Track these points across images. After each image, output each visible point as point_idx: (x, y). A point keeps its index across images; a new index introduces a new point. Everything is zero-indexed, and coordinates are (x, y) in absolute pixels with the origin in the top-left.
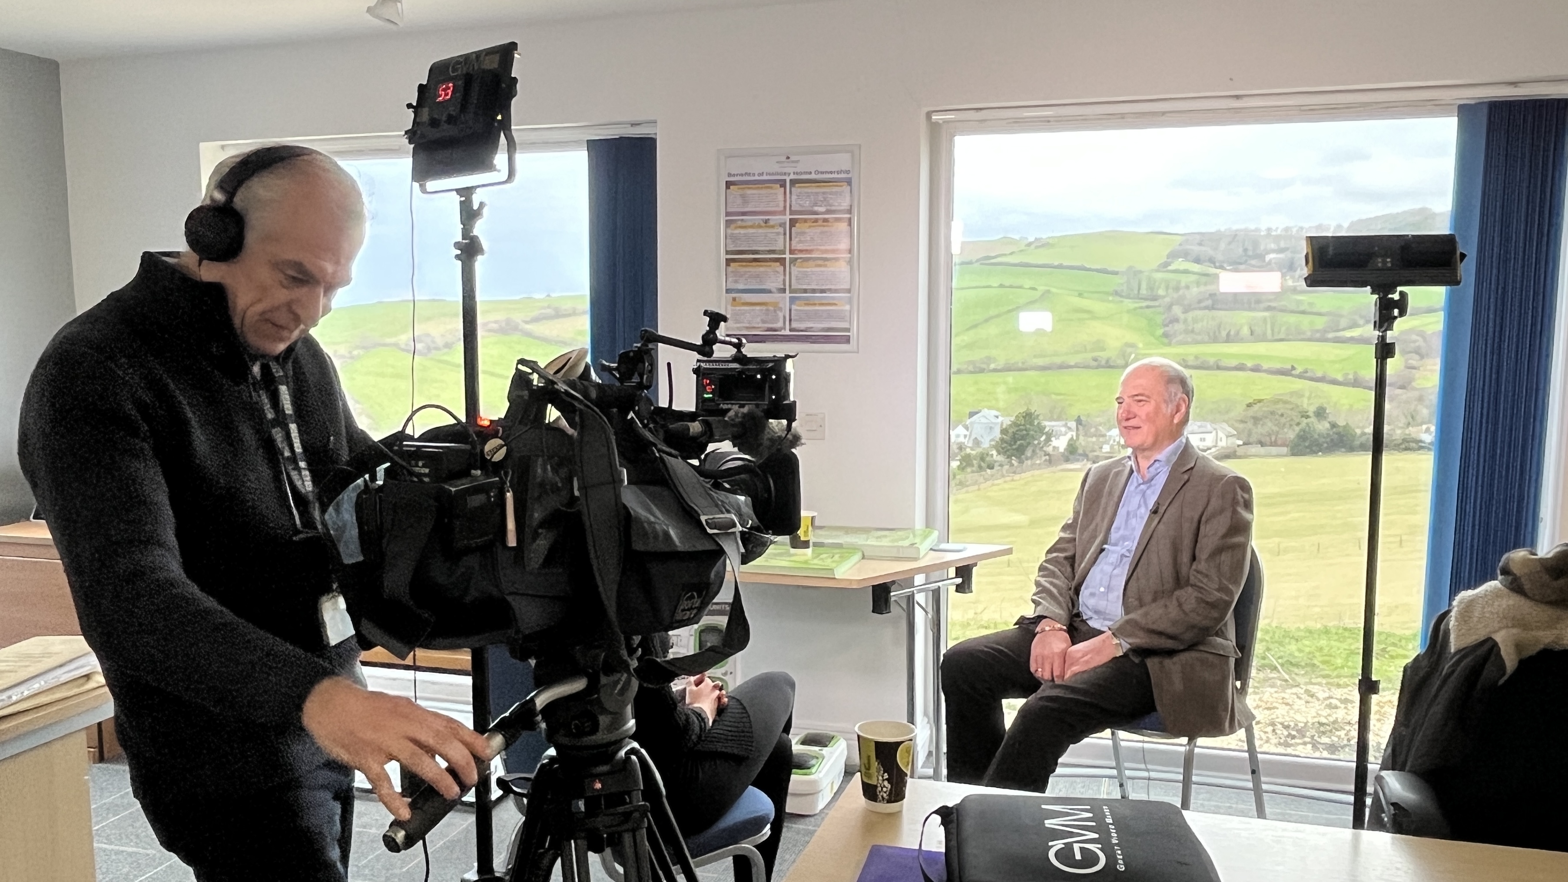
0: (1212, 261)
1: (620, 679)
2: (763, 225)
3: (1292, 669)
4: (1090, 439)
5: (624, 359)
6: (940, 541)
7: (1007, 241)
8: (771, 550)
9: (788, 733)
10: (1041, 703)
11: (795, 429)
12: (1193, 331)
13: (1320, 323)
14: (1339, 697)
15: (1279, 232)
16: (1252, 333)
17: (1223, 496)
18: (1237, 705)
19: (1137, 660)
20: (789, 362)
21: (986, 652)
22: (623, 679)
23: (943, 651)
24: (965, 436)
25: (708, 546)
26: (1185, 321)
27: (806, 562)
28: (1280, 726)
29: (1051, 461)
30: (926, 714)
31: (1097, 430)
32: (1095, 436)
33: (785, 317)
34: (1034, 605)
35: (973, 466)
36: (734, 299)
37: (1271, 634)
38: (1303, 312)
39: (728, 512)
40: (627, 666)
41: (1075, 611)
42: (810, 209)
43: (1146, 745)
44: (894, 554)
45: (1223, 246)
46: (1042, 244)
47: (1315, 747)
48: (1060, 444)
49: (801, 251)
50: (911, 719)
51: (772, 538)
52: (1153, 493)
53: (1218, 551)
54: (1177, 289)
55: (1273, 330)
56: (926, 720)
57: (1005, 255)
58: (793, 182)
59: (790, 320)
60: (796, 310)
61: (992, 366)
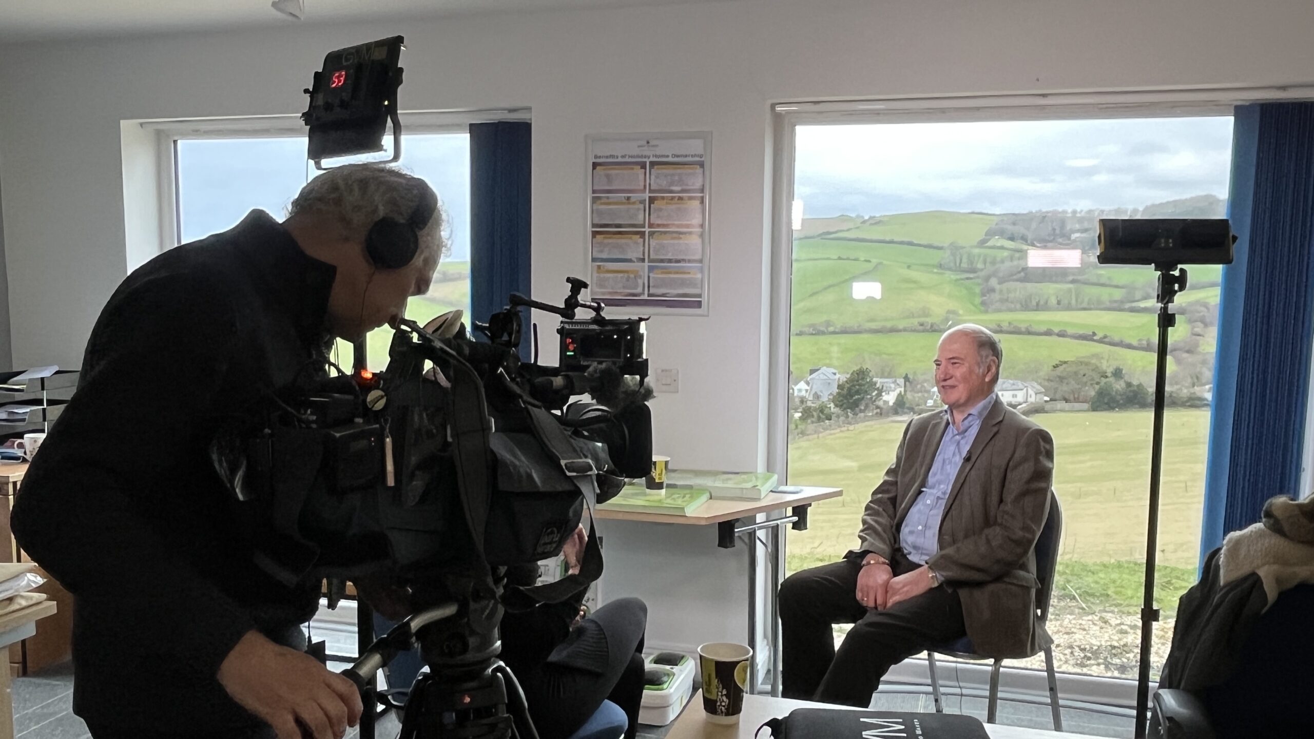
0: (1024, 239)
1: (488, 605)
2: (625, 201)
3: (1088, 598)
4: (916, 395)
5: (494, 319)
6: (780, 483)
7: (844, 218)
8: (625, 490)
9: (641, 652)
10: (868, 629)
11: (648, 385)
12: (1007, 300)
13: (1118, 294)
14: (1129, 623)
15: (1083, 214)
16: (1059, 303)
17: (1028, 445)
18: (1038, 631)
19: (950, 591)
20: (643, 324)
21: (817, 581)
22: (491, 605)
23: (781, 581)
24: (807, 391)
25: (567, 487)
26: (1001, 291)
27: (660, 501)
28: (1077, 649)
29: (882, 413)
30: (765, 636)
31: (923, 386)
32: (921, 392)
33: (644, 284)
34: (860, 541)
35: (813, 416)
36: (599, 267)
37: (1070, 568)
38: (1103, 285)
39: (586, 457)
40: (493, 595)
41: (897, 546)
42: (667, 188)
43: (959, 665)
44: (739, 494)
45: (1034, 225)
46: (876, 222)
47: (1107, 668)
48: (890, 398)
49: (659, 226)
50: (752, 643)
51: (626, 480)
52: (966, 443)
53: (1024, 494)
54: (993, 263)
55: (1077, 300)
56: (765, 642)
57: (843, 231)
58: (653, 164)
59: (649, 287)
60: (653, 277)
61: (831, 329)
